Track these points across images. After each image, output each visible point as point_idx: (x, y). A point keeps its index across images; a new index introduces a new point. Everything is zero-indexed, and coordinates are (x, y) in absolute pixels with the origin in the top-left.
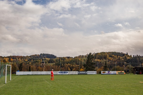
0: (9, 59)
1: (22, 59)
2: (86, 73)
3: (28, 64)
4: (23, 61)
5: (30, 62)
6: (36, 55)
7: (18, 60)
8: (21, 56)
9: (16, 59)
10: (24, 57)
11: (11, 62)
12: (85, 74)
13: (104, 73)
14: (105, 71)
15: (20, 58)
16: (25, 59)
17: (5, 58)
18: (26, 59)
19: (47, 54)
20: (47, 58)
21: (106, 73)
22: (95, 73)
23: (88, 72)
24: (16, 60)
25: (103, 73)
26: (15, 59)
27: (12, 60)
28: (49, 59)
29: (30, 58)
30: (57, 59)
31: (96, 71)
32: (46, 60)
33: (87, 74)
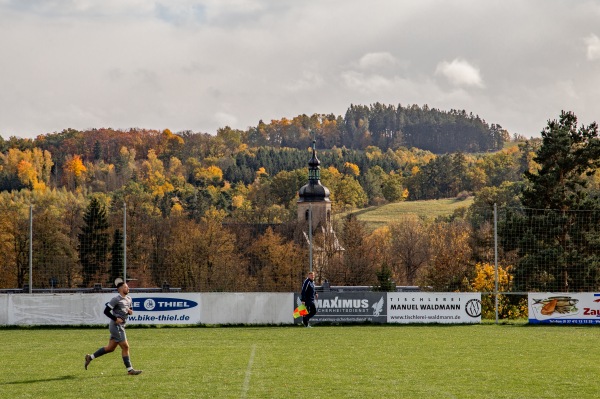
0: (50, 163)
1: (175, 160)
2: (371, 310)
3: (219, 205)
4: (181, 178)
5: (241, 186)
6: (303, 121)
7: (132, 166)
8: (166, 133)
9: (120, 162)
10: (191, 139)
11: (74, 185)
12: (366, 323)
13: (556, 315)
14: (573, 295)
15: (152, 154)
16: (195, 161)
17: (14, 153)
18: (209, 164)
19: (414, 113)
20: (409, 144)
21: (579, 315)
22: (461, 313)
23: (393, 298)
24: (118, 170)
25: (545, 310)
26: (107, 161)
27: (78, 166)
28: (429, 157)
29: (244, 147)
30: (503, 158)
31: (478, 296)
32: (395, 167)
33: (381, 322)
